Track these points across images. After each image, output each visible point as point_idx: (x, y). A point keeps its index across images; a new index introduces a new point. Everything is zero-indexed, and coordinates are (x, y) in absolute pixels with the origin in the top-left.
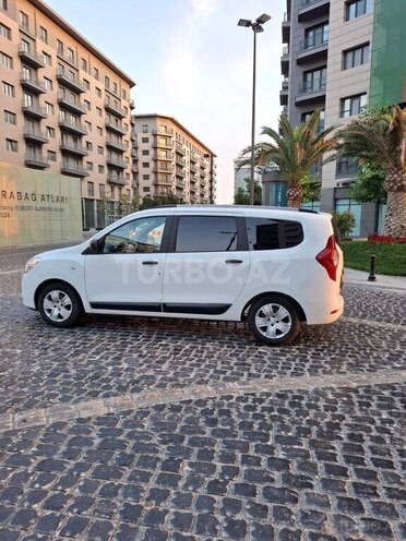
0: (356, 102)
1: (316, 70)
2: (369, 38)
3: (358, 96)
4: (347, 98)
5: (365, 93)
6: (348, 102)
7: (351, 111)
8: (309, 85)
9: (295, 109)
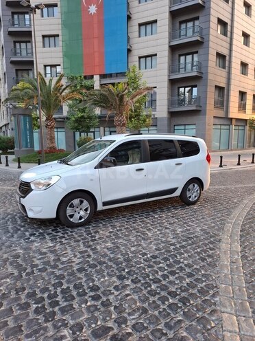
0: (54, 69)
1: (23, 42)
2: (59, 33)
3: (55, 66)
4: (48, 66)
5: (60, 65)
6: (48, 69)
7: (51, 74)
8: (18, 51)
9: (11, 66)
